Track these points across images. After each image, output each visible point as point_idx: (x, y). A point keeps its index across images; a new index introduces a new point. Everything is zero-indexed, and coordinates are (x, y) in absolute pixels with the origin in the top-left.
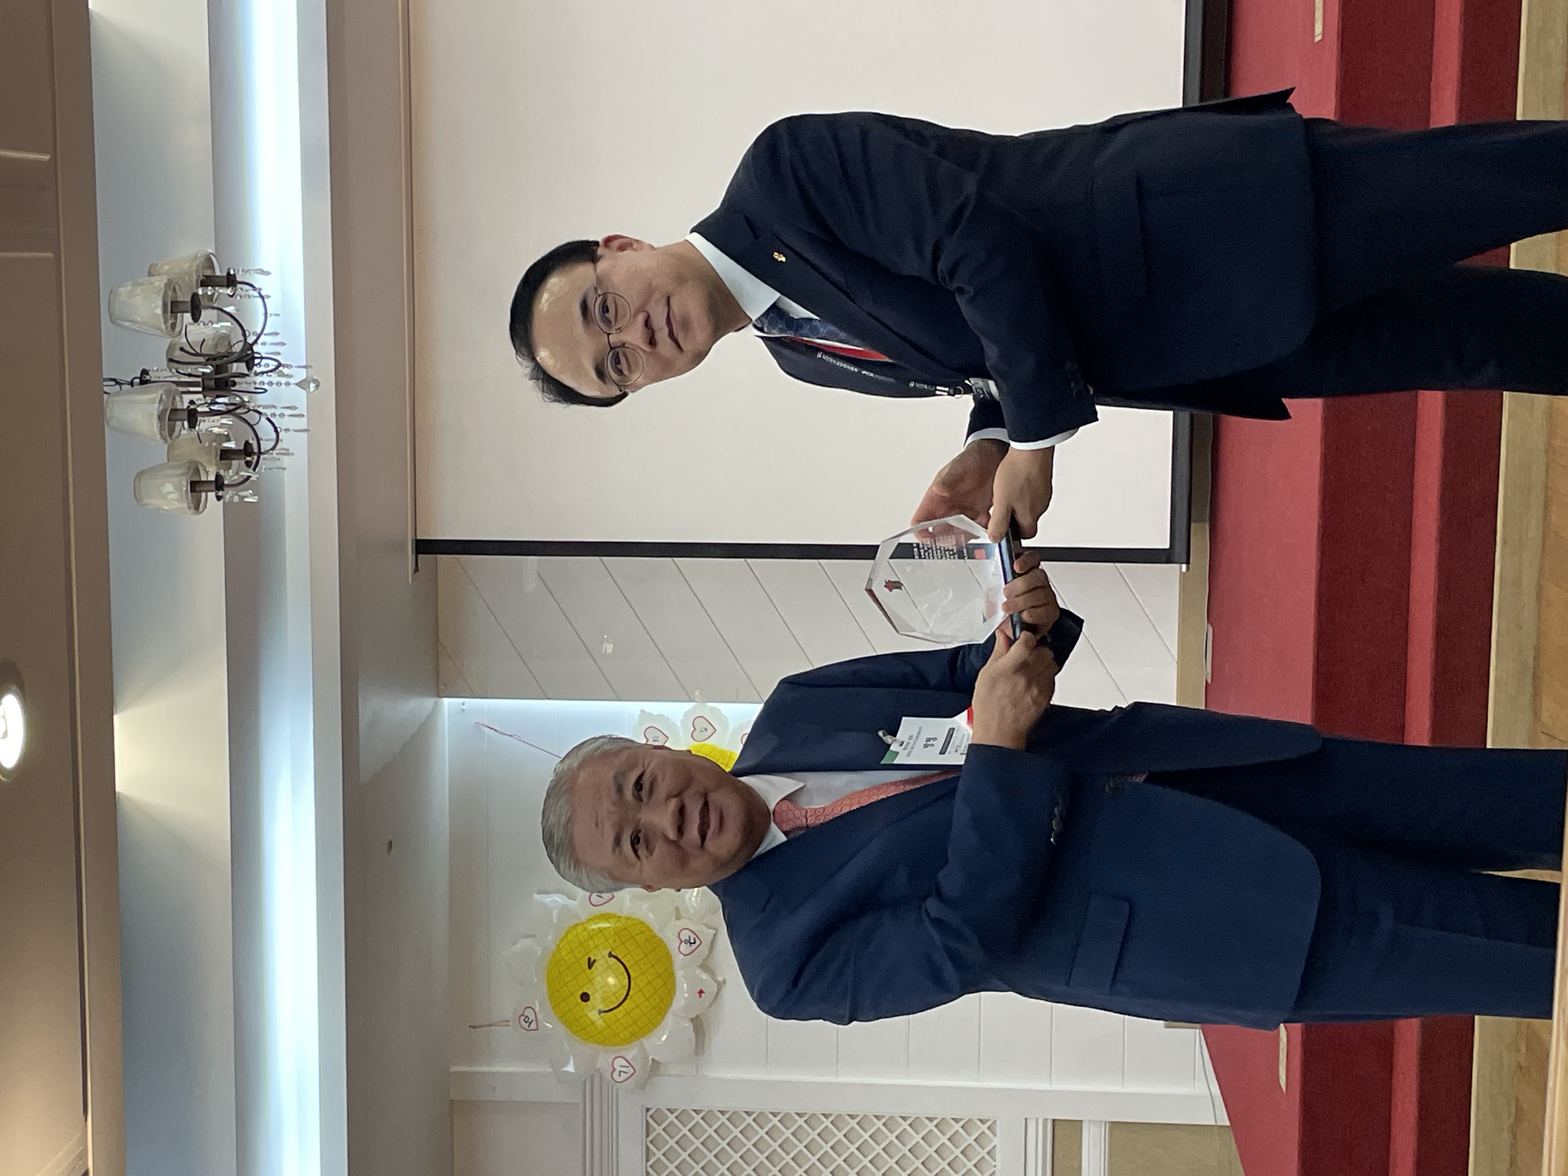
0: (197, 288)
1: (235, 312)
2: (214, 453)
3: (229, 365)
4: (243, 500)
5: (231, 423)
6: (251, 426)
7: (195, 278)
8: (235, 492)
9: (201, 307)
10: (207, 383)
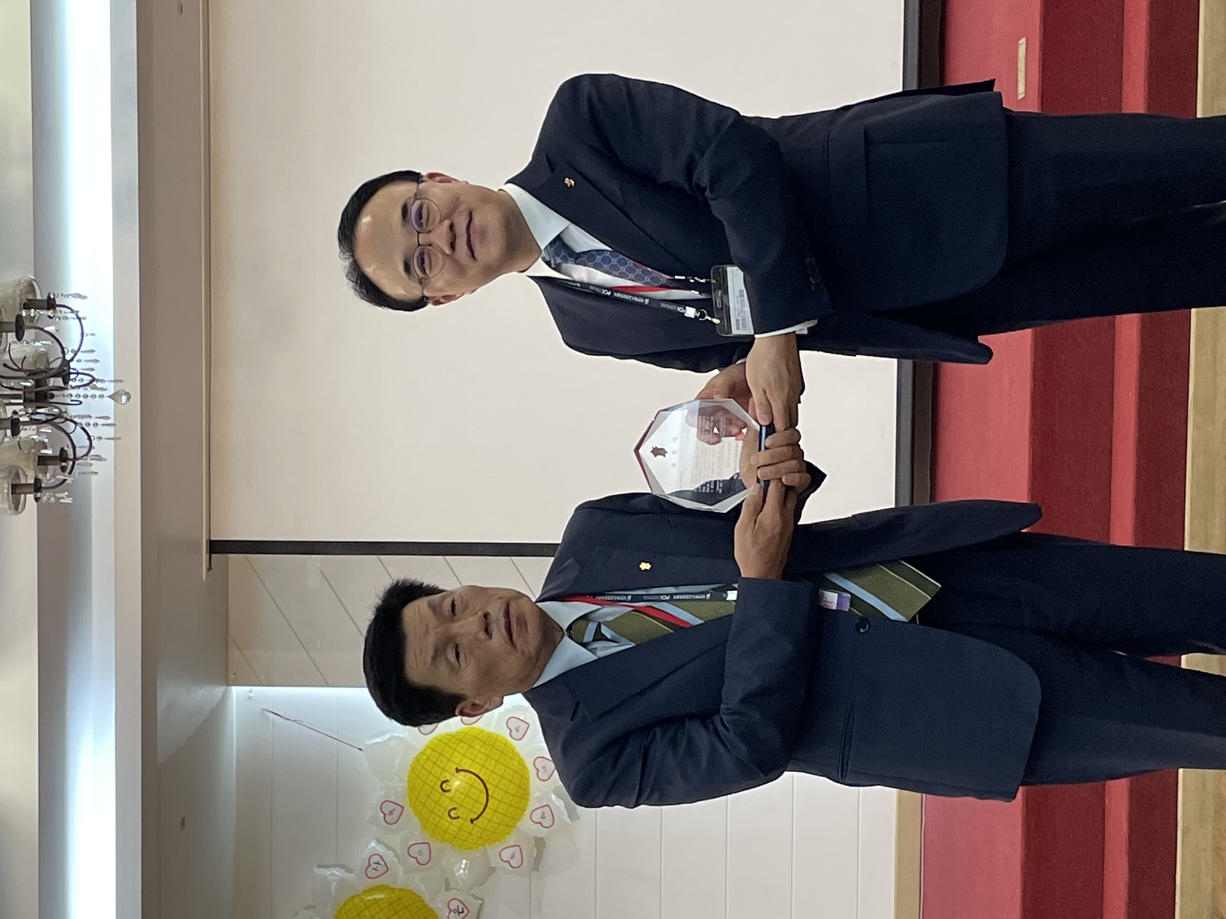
0: (21, 310)
1: (55, 331)
2: (32, 459)
3: (48, 380)
4: (59, 500)
5: (50, 431)
6: (68, 435)
7: (18, 301)
8: (52, 494)
9: (24, 327)
10: (28, 396)
